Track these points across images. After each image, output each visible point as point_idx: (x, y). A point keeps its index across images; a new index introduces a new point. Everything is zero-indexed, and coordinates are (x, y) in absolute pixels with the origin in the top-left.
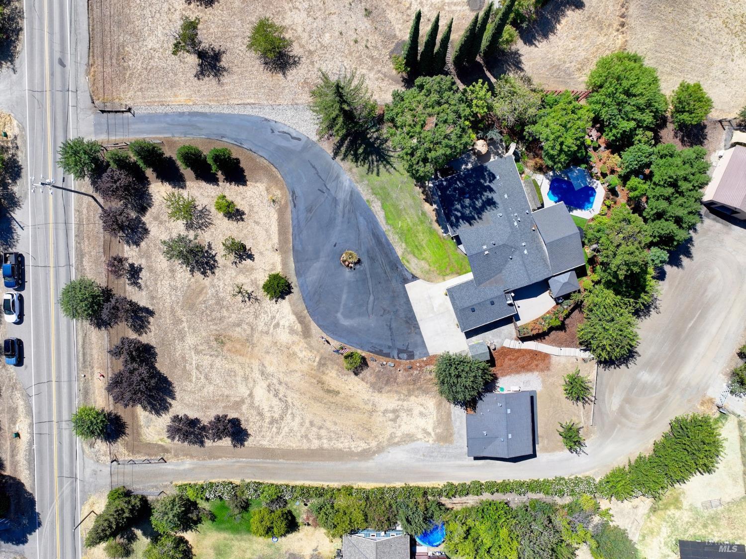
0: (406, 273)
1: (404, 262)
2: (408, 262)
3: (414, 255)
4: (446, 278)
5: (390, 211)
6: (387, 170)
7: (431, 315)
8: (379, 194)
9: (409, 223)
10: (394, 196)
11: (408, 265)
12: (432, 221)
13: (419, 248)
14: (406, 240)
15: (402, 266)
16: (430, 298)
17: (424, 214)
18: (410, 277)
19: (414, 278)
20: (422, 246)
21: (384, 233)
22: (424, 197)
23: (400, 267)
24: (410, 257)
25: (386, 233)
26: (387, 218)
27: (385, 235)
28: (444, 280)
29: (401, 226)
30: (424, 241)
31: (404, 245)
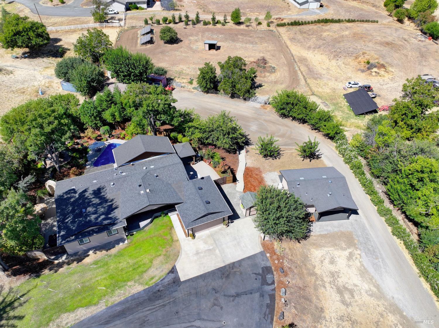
0: (166, 280)
1: (152, 283)
2: (152, 278)
3: (145, 272)
4: (175, 238)
5: (80, 301)
6: (21, 305)
7: (217, 251)
8: (52, 316)
9: (103, 277)
10: (61, 296)
11: (157, 278)
12: (107, 255)
13: (136, 266)
14: (125, 281)
15: (157, 285)
16: (197, 253)
17: (96, 263)
18: (172, 276)
19: (173, 270)
20: (134, 264)
21: (109, 308)
22: (75, 263)
23: (157, 288)
24: (146, 276)
25: (110, 304)
26: (88, 305)
27: (112, 307)
28: (178, 240)
29: (105, 286)
30: (130, 261)
31: (129, 283)
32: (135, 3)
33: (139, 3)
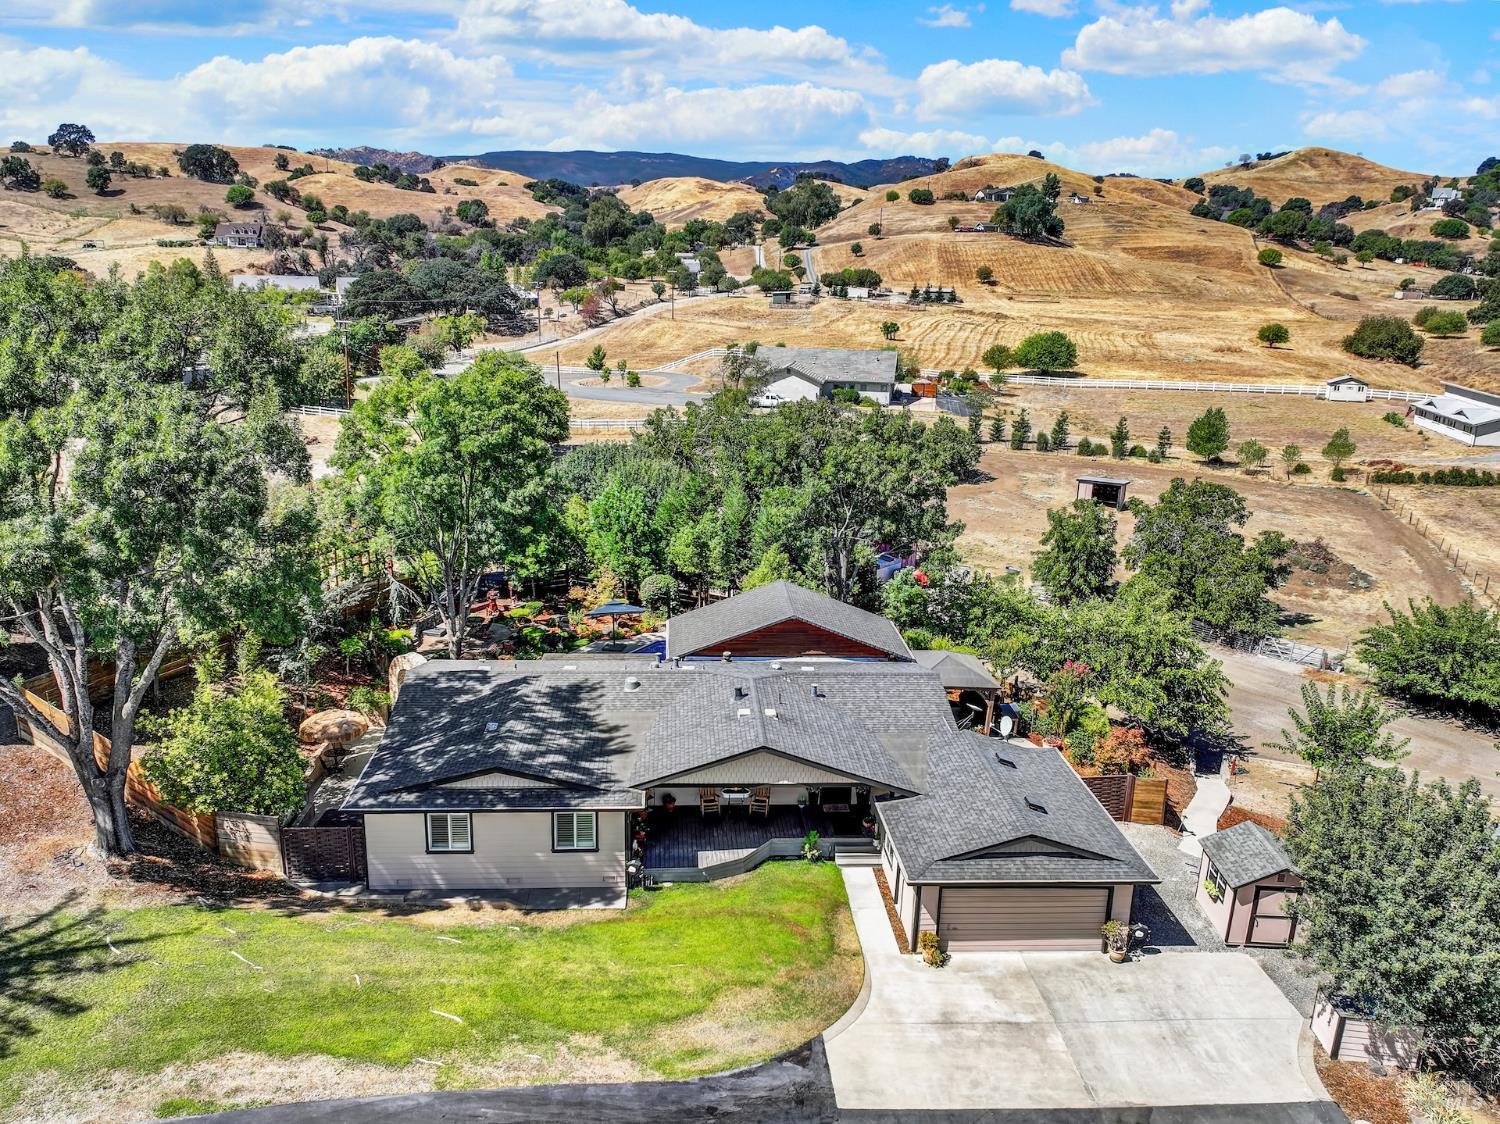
0: (762, 1081)
1: (686, 1071)
2: (696, 1054)
3: (667, 1020)
4: (846, 942)
5: (337, 1028)
6: (99, 967)
7: (1056, 1041)
8: (192, 1042)
9: (473, 982)
10: (267, 986)
11: (717, 1060)
12: (522, 925)
13: (635, 990)
14: (561, 1025)
15: (708, 1084)
16: (947, 1022)
17: (463, 932)
18: (793, 1075)
19: (807, 1054)
20: (629, 980)
21: (443, 1096)
23: (709, 1097)
24: (667, 1039)
25: (456, 1085)
26: (356, 1057)
27: (461, 1098)
28: (857, 954)
29: (467, 1014)
30: (611, 966)
31: (578, 1039)
32: (852, 385)
33: (864, 386)
